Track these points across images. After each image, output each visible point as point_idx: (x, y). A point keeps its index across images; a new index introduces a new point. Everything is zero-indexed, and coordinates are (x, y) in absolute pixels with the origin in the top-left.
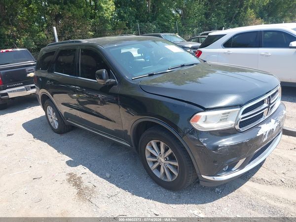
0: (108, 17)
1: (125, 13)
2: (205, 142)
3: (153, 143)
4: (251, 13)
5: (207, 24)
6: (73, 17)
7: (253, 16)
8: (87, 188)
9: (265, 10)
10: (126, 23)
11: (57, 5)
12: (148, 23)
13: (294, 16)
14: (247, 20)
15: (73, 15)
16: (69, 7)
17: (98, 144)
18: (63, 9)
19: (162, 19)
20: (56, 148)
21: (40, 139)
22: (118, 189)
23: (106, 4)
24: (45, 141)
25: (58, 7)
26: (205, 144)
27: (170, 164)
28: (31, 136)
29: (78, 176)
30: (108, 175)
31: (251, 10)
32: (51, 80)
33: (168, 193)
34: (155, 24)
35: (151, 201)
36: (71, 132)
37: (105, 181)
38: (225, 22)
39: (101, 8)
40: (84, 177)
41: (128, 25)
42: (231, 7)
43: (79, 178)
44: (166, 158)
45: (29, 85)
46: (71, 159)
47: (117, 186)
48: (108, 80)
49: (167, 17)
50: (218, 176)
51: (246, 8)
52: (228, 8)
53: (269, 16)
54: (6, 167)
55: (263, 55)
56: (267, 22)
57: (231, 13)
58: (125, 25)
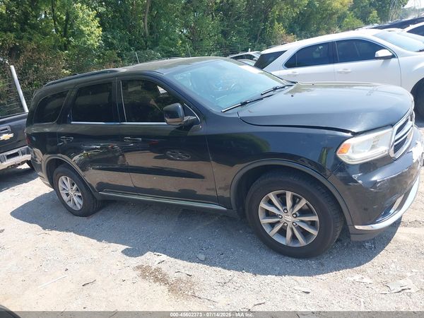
0: (93, 45)
1: (114, 38)
2: (359, 178)
3: (272, 196)
4: (279, 28)
5: (228, 47)
6: (39, 49)
7: (282, 32)
8: (179, 280)
9: (295, 22)
10: (117, 53)
11: (11, 32)
12: (148, 50)
13: (330, 29)
14: (276, 37)
15: (38, 47)
16: (30, 34)
17: (156, 219)
18: (21, 38)
19: (167, 43)
20: (92, 237)
21: (56, 230)
22: (229, 273)
23: (88, 26)
24: (67, 230)
25: (12, 35)
26: (360, 182)
27: (302, 221)
28: (36, 227)
29: (153, 268)
30: (202, 257)
31: (279, 24)
32: (69, 135)
33: (303, 263)
34: (158, 51)
35: (287, 278)
36: (101, 212)
37: (201, 265)
38: (250, 41)
39: (82, 32)
40: (164, 267)
41: (119, 55)
42: (255, 22)
43: (158, 270)
44: (295, 214)
45: (5, 154)
46: (127, 247)
47: (225, 268)
48: (186, 118)
49: (174, 40)
50: (378, 223)
51: (272, 22)
52: (250, 23)
53: (301, 30)
54: (23, 278)
55: (340, 72)
56: (300, 37)
57: (255, 29)
58: (116, 55)
